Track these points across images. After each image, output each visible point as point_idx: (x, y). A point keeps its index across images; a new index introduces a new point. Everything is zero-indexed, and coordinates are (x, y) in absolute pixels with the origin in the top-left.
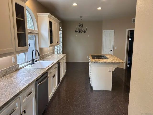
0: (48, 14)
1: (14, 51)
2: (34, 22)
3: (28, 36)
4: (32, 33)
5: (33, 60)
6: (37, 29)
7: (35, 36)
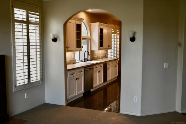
0: (99, 23)
1: (74, 49)
2: (87, 29)
3: (82, 41)
4: (86, 39)
5: (85, 59)
6: (89, 36)
7: (88, 41)
